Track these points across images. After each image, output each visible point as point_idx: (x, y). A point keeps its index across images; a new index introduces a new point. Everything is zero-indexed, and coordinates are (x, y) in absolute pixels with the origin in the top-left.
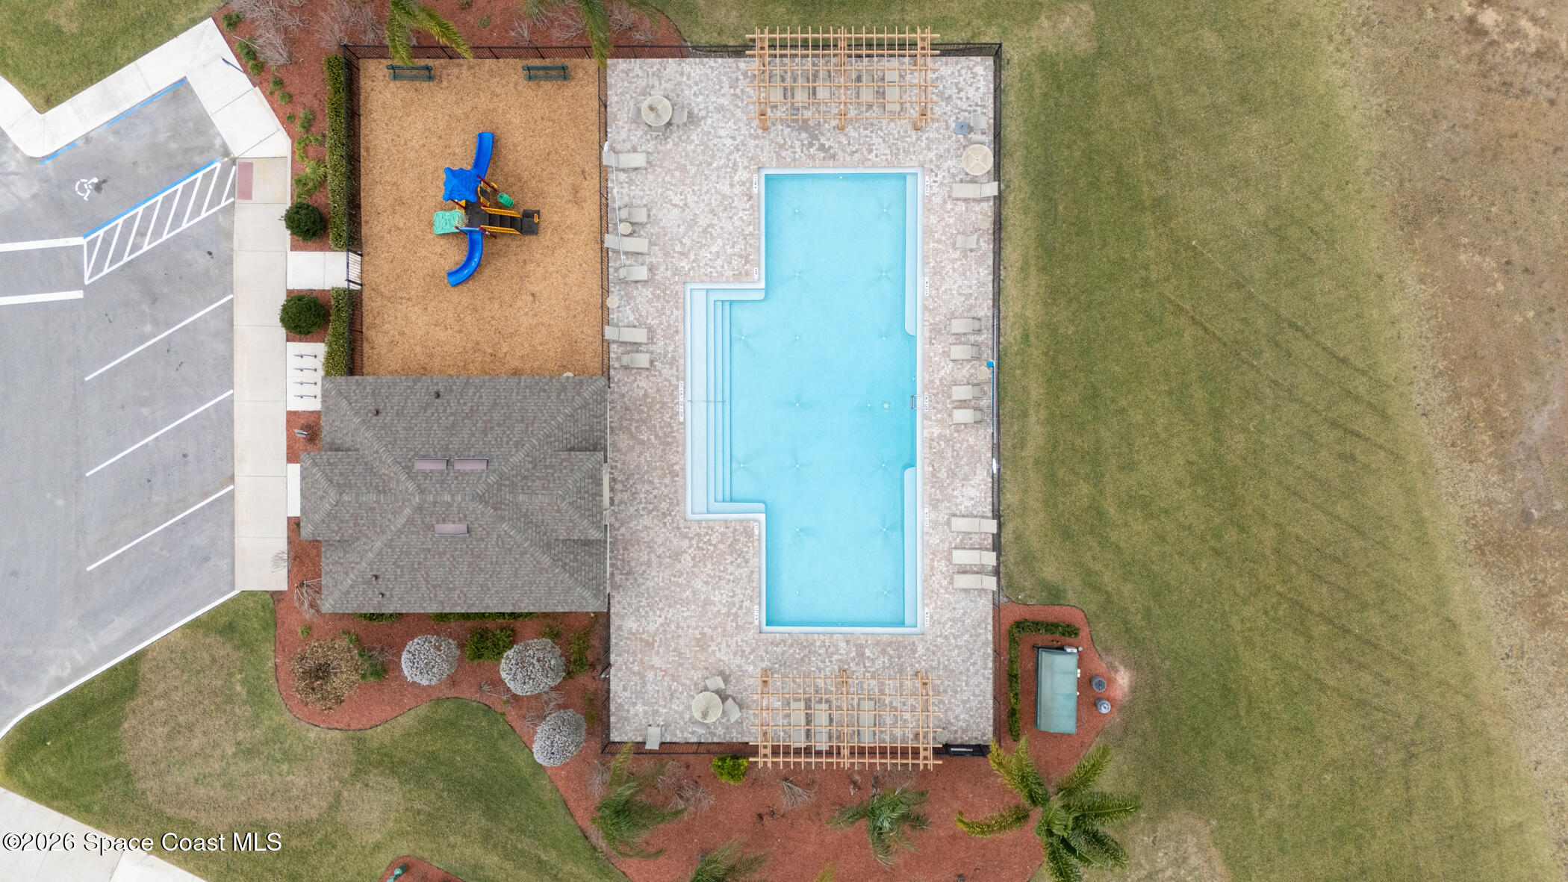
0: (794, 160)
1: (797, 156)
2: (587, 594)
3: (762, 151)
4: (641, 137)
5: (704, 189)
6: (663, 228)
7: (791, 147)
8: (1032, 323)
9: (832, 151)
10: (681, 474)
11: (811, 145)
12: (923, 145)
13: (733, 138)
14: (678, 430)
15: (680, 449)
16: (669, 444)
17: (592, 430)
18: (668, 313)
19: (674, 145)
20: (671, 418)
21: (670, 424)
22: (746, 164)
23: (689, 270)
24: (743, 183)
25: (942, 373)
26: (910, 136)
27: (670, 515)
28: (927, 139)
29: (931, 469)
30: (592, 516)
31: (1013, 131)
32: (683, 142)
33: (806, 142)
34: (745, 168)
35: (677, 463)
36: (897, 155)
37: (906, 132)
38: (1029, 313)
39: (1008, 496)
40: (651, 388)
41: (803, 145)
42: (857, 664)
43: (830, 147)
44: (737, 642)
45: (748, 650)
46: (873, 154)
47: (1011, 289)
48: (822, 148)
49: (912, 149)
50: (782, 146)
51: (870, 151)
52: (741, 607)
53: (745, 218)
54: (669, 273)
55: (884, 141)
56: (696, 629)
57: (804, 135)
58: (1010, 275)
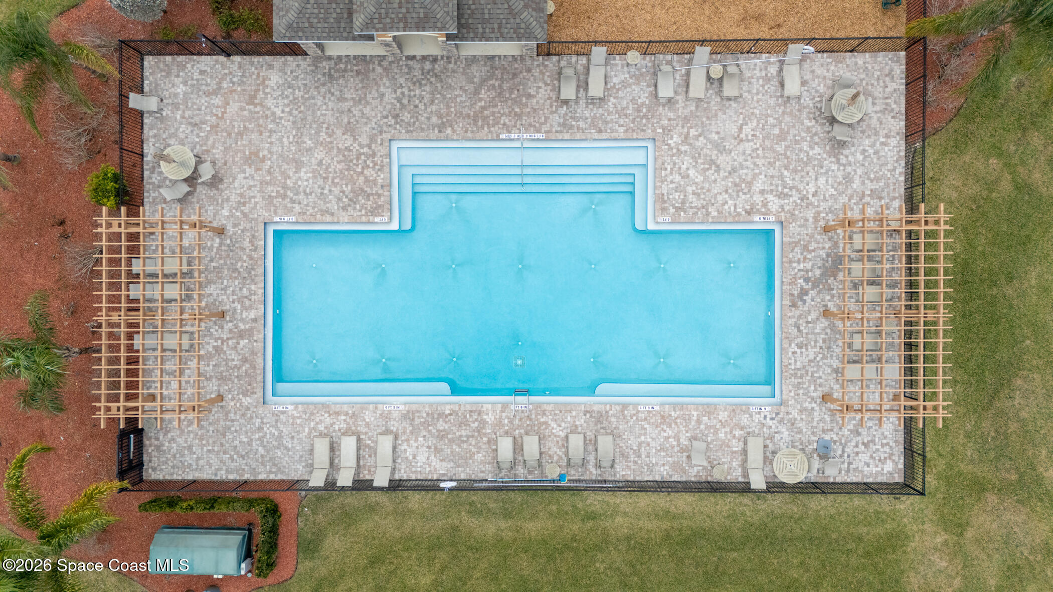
0: (791, 262)
1: (794, 265)
2: (292, 15)
3: (800, 226)
4: (817, 91)
5: (759, 162)
6: (716, 115)
7: (805, 258)
8: (608, 524)
9: (800, 303)
10: (442, 135)
11: (807, 280)
12: (806, 404)
13: (815, 194)
14: (491, 132)
15: (469, 135)
16: (475, 121)
17: (484, 21)
18: (621, 121)
19: (808, 128)
20: (504, 124)
21: (498, 123)
22: (787, 208)
23: (669, 145)
24: (765, 205)
25: (553, 425)
26: (815, 390)
27: (397, 123)
28: (813, 409)
29: (447, 412)
30: (380, 17)
31: (819, 503)
32: (812, 138)
33: (810, 274)
34: (782, 207)
35: (454, 131)
36: (795, 376)
37: (821, 385)
38: (619, 520)
39: (418, 497)
40: (538, 102)
41: (807, 271)
42: (231, 331)
43: (804, 302)
44: (254, 197)
45: (246, 209)
46: (796, 349)
47: (645, 500)
48: (804, 292)
49: (801, 392)
50: (806, 248)
51: (800, 346)
52: (293, 202)
53: (726, 207)
54: (665, 122)
55: (810, 361)
56: (270, 152)
57: (818, 272)
58: (661, 500)
